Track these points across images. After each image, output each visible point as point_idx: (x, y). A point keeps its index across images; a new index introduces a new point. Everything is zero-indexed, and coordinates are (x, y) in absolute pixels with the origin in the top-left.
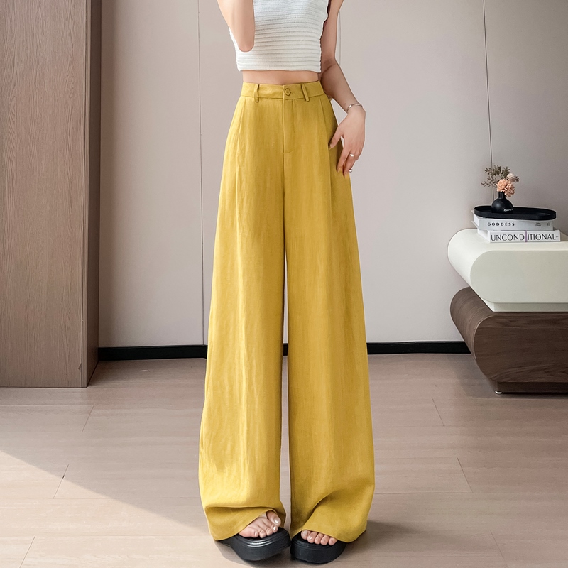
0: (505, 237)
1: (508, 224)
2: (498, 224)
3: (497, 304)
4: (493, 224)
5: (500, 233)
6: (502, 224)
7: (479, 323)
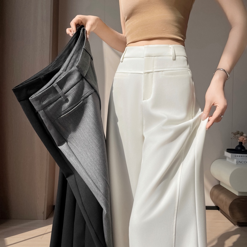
0: (243, 162)
1: (244, 156)
2: (239, 156)
3: (239, 192)
4: (237, 156)
5: (241, 160)
6: (241, 156)
7: (232, 200)
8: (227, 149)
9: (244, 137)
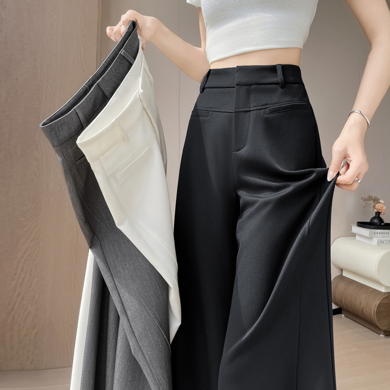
0: (385, 242)
1: (385, 233)
4: (377, 233)
5: (382, 239)
7: (378, 300)
8: (358, 222)
9: (382, 205)
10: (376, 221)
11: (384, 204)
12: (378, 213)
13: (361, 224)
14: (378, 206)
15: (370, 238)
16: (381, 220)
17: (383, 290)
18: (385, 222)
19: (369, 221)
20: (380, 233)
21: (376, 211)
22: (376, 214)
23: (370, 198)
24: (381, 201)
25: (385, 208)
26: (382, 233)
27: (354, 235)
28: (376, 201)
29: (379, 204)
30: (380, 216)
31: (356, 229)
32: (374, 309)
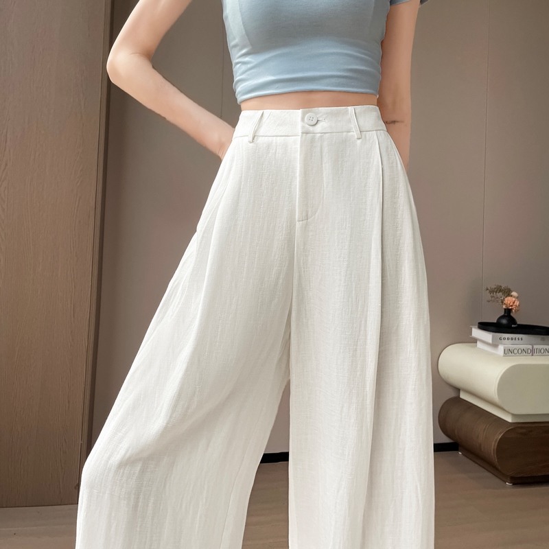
0: (516, 351)
1: (519, 339)
3: (514, 415)
4: (504, 339)
5: (511, 347)
7: (500, 434)
8: (479, 323)
9: (514, 299)
10: (504, 321)
11: (517, 298)
12: (508, 311)
13: (484, 326)
14: (509, 300)
15: (494, 345)
16: (512, 320)
17: (509, 419)
18: (518, 323)
19: (495, 322)
20: (508, 339)
21: (504, 307)
22: (505, 312)
23: (499, 289)
24: (514, 294)
25: (517, 303)
26: (512, 339)
27: (475, 341)
28: (508, 293)
29: (509, 298)
30: (512, 314)
31: (477, 333)
32: (494, 446)
